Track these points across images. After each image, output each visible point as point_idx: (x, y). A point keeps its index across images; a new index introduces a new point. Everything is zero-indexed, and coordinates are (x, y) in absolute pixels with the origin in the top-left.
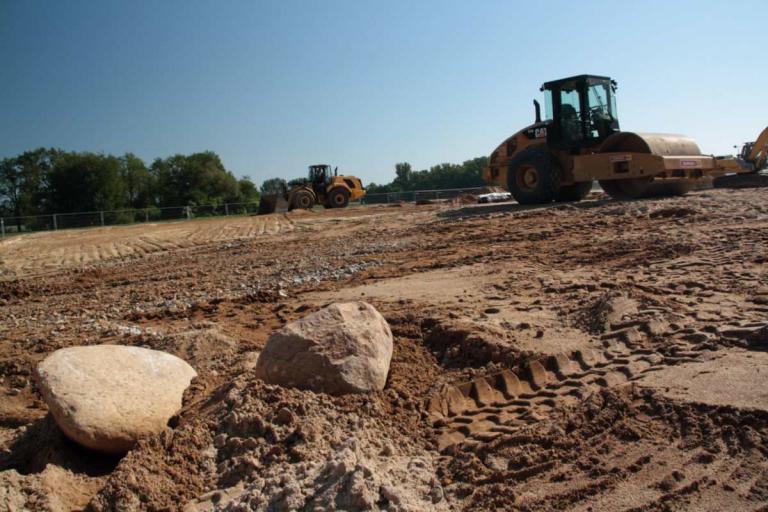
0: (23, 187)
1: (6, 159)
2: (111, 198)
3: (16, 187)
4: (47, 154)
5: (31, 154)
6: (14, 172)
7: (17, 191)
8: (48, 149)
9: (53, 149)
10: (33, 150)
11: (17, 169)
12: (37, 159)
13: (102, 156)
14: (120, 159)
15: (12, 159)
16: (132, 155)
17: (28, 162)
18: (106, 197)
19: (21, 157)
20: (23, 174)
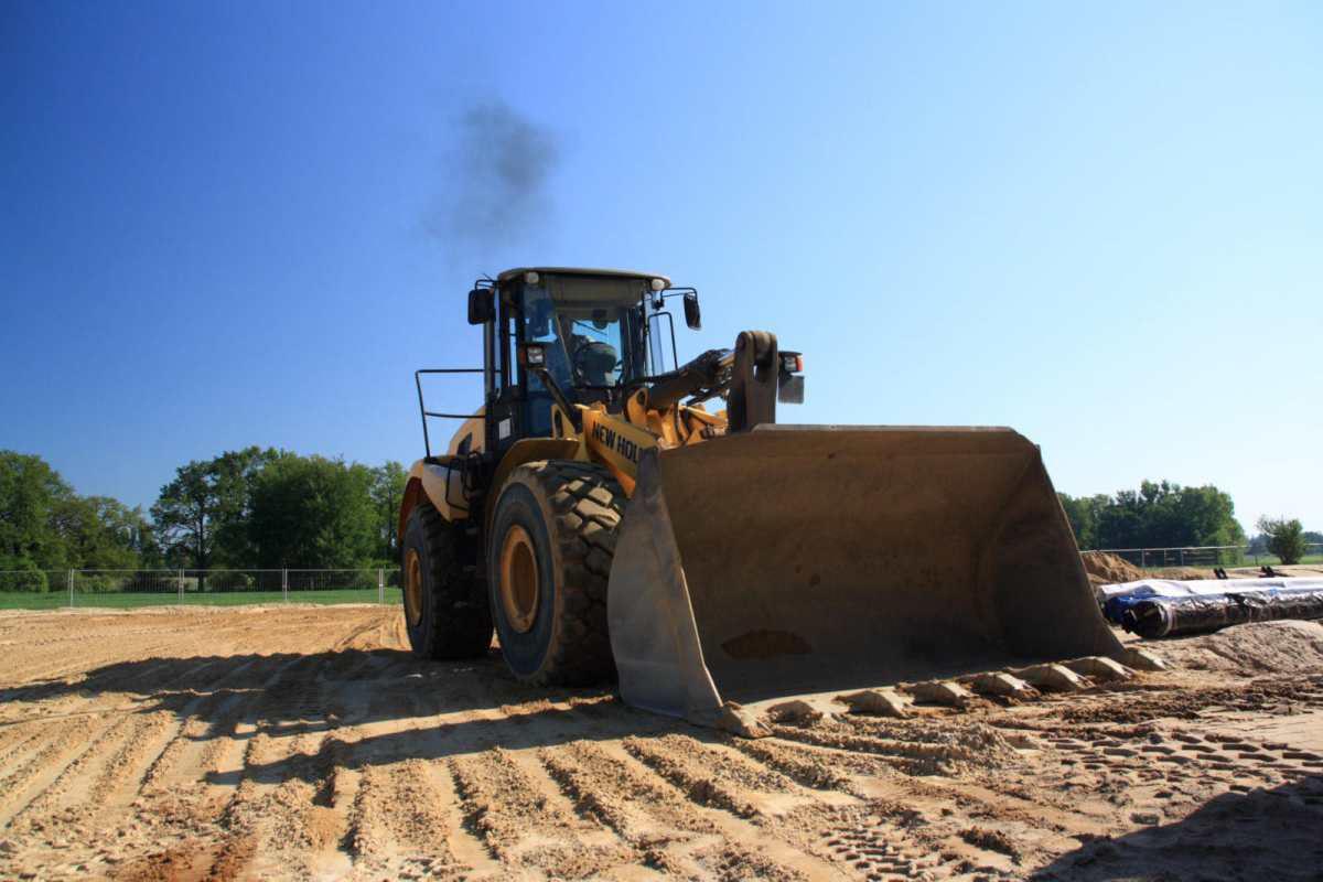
0: (214, 513)
1: (192, 463)
2: (348, 540)
3: (203, 511)
4: (261, 458)
5: (234, 456)
6: (203, 487)
7: (206, 519)
8: (264, 449)
9: (271, 450)
10: (239, 450)
11: (209, 481)
12: (244, 466)
13: (341, 464)
14: (375, 471)
15: (203, 464)
16: (396, 465)
17: (227, 470)
18: (339, 538)
19: (217, 461)
20: (216, 490)
